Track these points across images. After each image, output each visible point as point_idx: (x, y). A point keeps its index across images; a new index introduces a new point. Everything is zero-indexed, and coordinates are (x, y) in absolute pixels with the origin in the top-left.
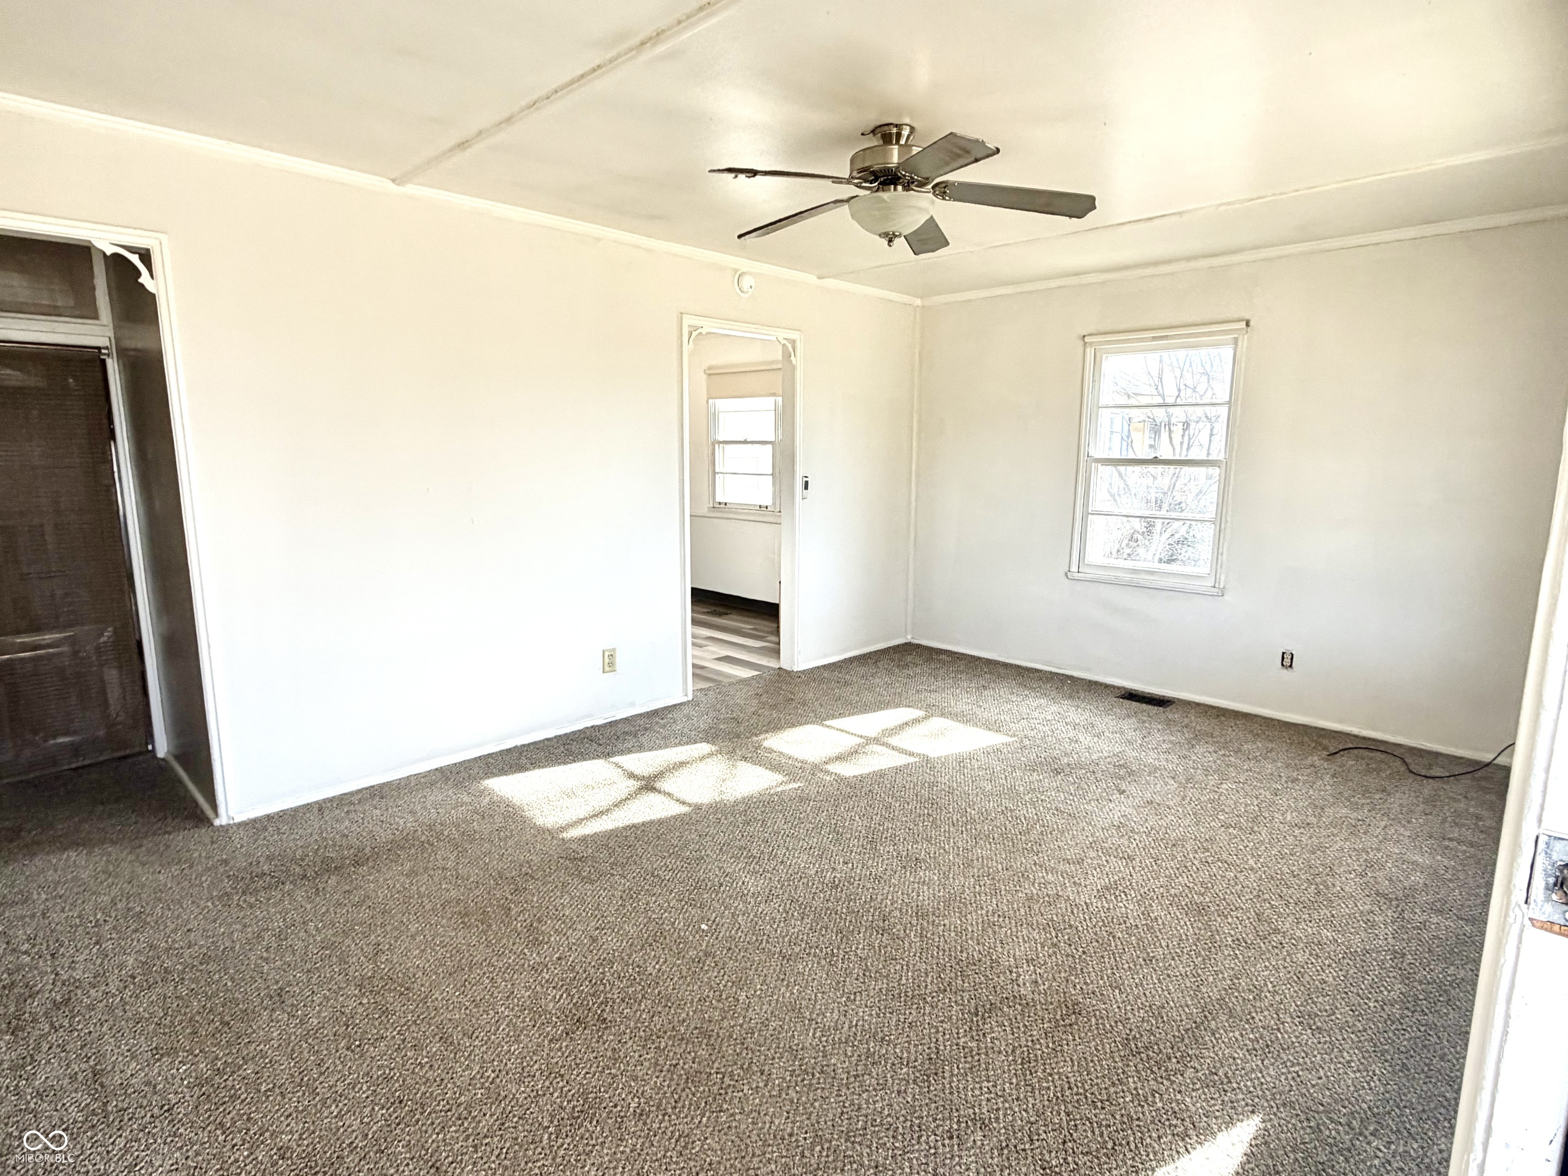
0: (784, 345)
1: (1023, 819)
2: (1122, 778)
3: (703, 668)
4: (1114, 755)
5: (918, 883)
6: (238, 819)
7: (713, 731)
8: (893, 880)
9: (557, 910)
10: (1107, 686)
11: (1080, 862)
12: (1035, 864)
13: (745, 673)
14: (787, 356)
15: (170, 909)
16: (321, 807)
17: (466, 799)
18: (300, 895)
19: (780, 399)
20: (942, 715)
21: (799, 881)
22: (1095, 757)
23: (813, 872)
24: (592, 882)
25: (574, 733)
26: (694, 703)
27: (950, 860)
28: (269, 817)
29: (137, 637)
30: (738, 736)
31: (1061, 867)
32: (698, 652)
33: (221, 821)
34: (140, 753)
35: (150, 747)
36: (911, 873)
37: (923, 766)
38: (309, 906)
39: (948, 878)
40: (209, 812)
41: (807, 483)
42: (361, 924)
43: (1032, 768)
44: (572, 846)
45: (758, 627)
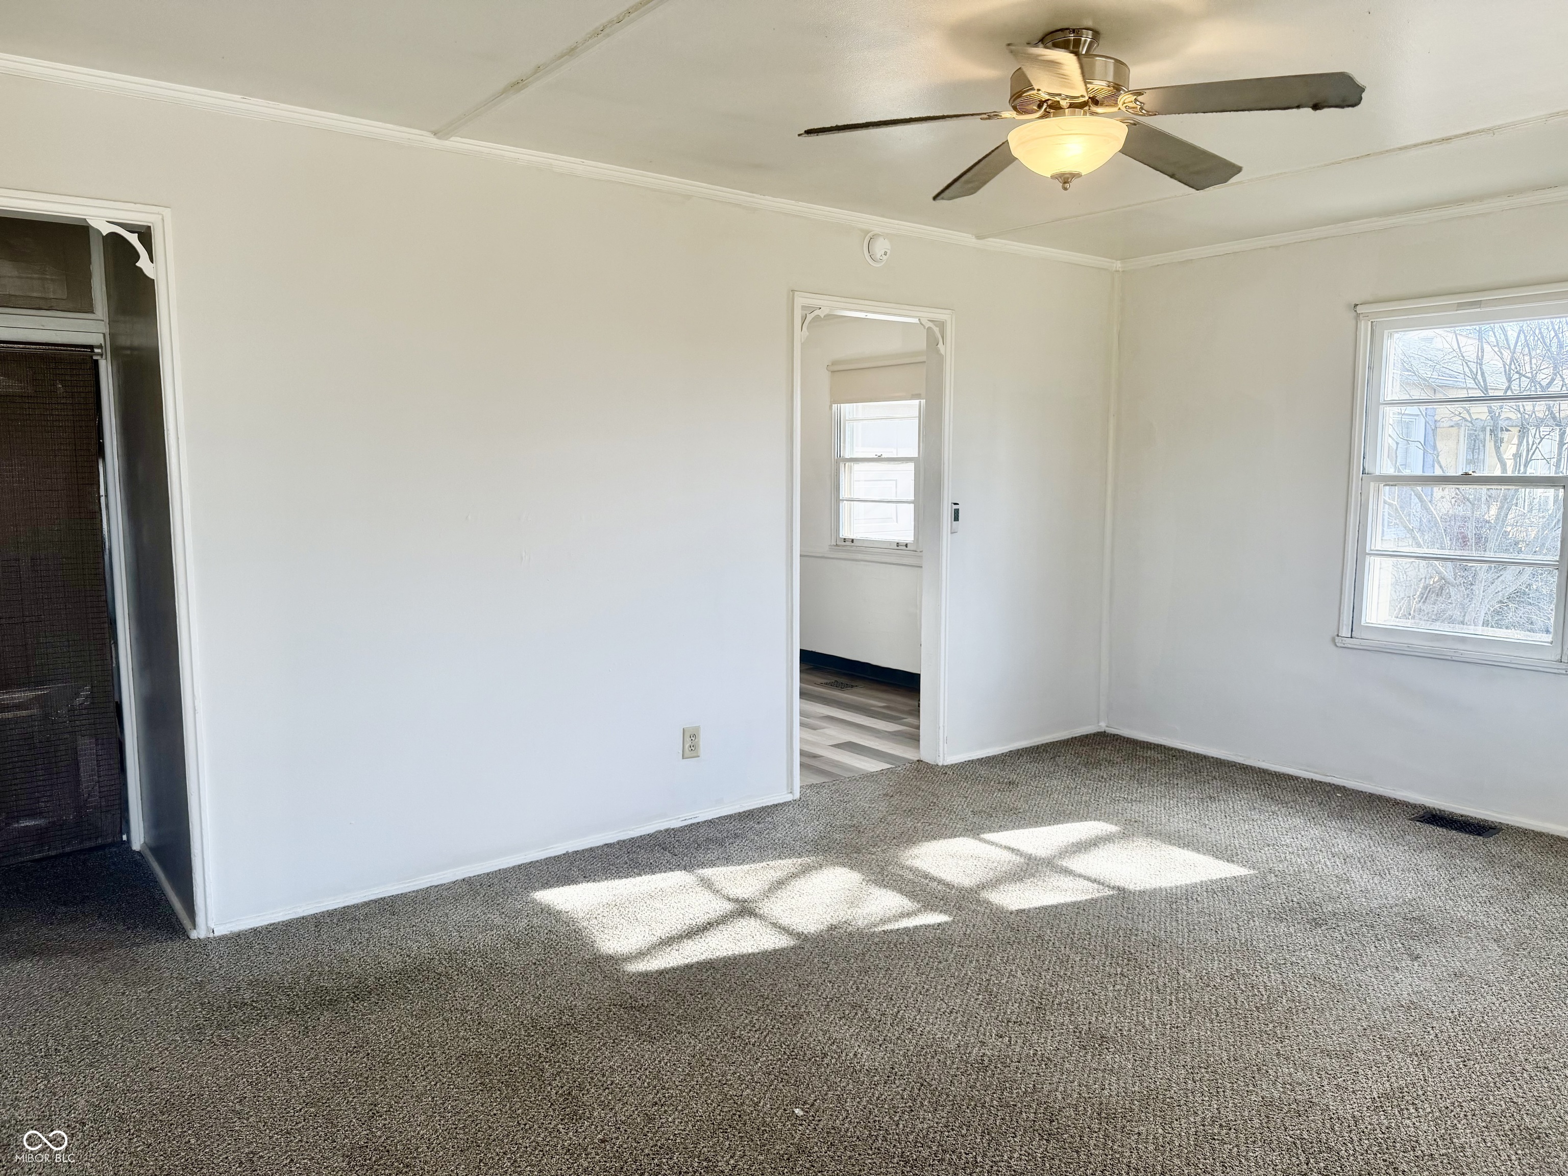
0: (929, 328)
1: (1262, 990)
2: (1416, 937)
3: (815, 756)
4: (1405, 903)
5: (1104, 1071)
6: (220, 931)
7: (825, 842)
8: (1067, 1065)
9: (604, 1076)
10: (1396, 803)
11: (1347, 1055)
12: (1278, 1054)
13: (872, 766)
14: (933, 342)
15: (131, 1041)
16: (318, 922)
17: (498, 921)
18: (285, 1031)
19: (923, 401)
20: (1149, 834)
21: (933, 1057)
22: (1375, 904)
23: (952, 1046)
24: (652, 1040)
25: (642, 838)
26: (800, 803)
27: (1151, 1041)
28: (255, 931)
29: (117, 699)
30: (858, 851)
31: (1318, 1061)
32: (810, 736)
33: (199, 933)
34: (112, 845)
35: (125, 837)
36: (1093, 1056)
37: (1116, 905)
38: (294, 1049)
39: (1147, 1067)
40: (186, 922)
41: (957, 512)
42: (356, 1076)
43: (1279, 915)
44: (629, 990)
45: (892, 705)
